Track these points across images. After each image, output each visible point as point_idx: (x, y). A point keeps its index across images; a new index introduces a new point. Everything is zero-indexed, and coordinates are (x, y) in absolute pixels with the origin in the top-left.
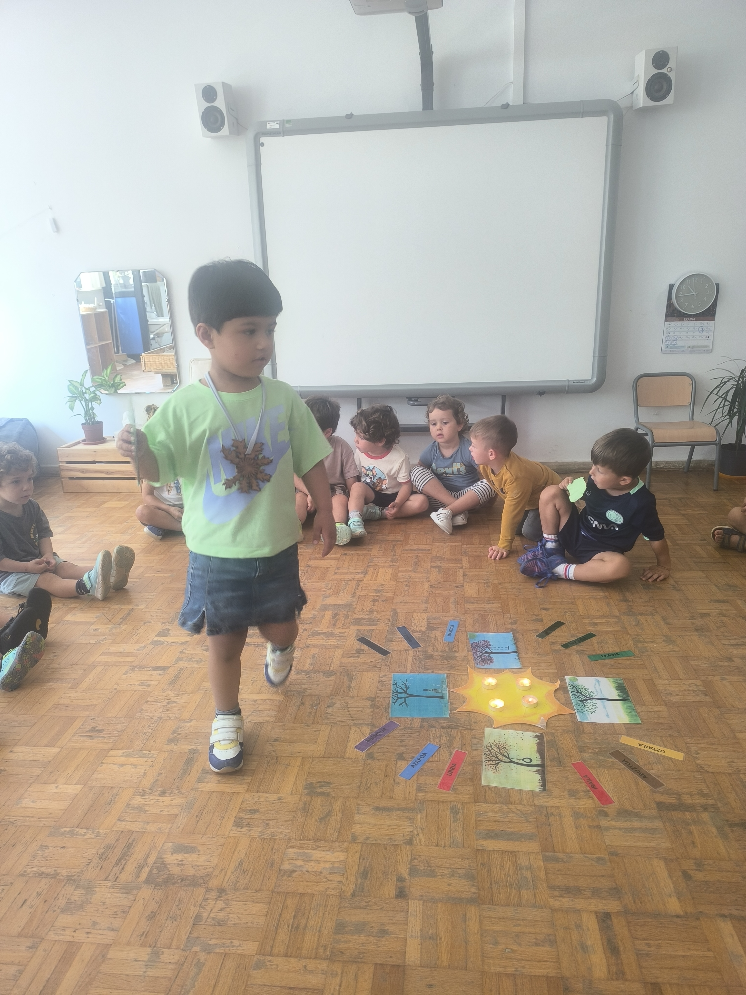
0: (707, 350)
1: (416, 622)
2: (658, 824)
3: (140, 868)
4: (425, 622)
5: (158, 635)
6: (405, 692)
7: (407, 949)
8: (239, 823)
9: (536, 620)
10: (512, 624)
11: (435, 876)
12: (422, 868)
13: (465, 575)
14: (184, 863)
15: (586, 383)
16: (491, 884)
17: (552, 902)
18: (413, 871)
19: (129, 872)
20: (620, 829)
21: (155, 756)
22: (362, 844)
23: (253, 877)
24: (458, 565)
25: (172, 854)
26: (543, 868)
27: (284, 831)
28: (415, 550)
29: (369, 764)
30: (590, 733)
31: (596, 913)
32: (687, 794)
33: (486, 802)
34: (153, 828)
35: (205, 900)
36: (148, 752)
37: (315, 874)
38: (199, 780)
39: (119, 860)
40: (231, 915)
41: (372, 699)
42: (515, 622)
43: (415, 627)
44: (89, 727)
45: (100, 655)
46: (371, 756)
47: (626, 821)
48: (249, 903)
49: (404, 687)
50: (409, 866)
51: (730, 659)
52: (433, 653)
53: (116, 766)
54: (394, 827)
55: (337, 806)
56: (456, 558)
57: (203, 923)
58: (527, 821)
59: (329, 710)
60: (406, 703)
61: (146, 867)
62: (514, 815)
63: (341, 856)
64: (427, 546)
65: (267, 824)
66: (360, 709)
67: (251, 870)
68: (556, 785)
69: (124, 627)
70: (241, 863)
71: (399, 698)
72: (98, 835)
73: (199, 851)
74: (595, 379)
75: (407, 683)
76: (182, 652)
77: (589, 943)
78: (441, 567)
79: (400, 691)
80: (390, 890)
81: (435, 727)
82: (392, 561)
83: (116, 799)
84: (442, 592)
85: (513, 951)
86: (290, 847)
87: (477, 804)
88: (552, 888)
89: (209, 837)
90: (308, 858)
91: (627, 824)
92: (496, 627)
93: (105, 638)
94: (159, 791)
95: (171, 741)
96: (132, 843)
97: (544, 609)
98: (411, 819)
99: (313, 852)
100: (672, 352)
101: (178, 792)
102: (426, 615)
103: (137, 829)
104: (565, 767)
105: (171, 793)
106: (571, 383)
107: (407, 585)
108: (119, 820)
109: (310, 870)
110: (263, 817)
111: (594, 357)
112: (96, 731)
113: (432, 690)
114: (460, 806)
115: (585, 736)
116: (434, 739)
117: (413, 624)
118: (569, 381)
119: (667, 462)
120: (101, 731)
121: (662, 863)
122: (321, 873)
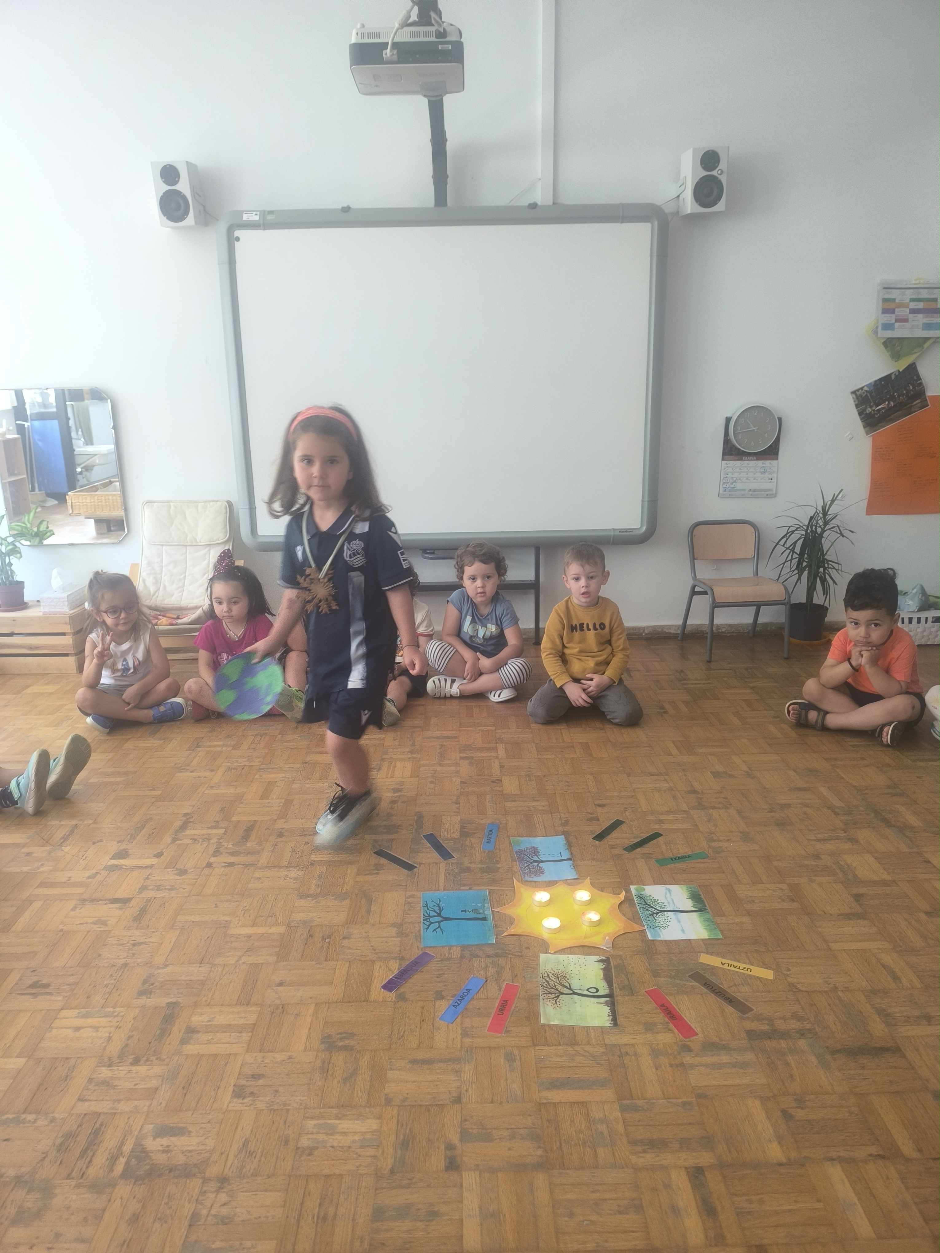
0: (770, 495)
1: (447, 827)
2: (749, 1056)
3: (113, 1159)
4: (457, 826)
5: (113, 858)
6: (439, 915)
7: (465, 1232)
8: (239, 1093)
9: (591, 820)
10: (563, 825)
11: (491, 1140)
12: (475, 1132)
13: (502, 767)
14: (171, 1148)
15: (634, 533)
16: (561, 1144)
17: (634, 1159)
18: (465, 1135)
19: (99, 1167)
20: (707, 1066)
21: (122, 1014)
22: (399, 1106)
23: (263, 1159)
24: (493, 754)
25: (154, 1139)
26: (621, 1120)
27: (299, 1098)
28: (438, 738)
29: (401, 1007)
30: (664, 953)
31: (686, 1168)
32: (780, 1018)
33: (546, 1044)
34: (125, 1107)
35: (203, 1193)
36: (112, 1010)
37: (342, 1150)
38: (183, 1042)
39: (84, 1152)
40: (238, 1210)
41: (399, 926)
42: (566, 823)
43: (446, 834)
44: (29, 982)
45: (37, 887)
46: (402, 998)
47: (713, 1056)
48: (261, 1193)
49: (437, 909)
50: (459, 1130)
51: (817, 857)
52: (469, 865)
53: (70, 1031)
54: (438, 1083)
55: (365, 1061)
56: (490, 745)
57: (201, 1222)
58: (598, 1064)
59: (346, 942)
60: (441, 929)
61: (121, 1158)
62: (582, 1058)
63: (372, 1124)
64: (453, 732)
65: (276, 1091)
66: (384, 939)
67: (260, 1150)
68: (629, 1018)
69: (66, 849)
70: (246, 1143)
71: (432, 923)
72: (53, 1120)
73: (190, 1132)
74: (644, 528)
75: (441, 903)
76: (147, 878)
77: (681, 1204)
78: (472, 758)
79: (432, 913)
80: (437, 1161)
81: (479, 957)
82: (411, 752)
83: (74, 1073)
84: (476, 789)
85: (592, 1223)
86: (308, 1118)
87: (537, 1048)
88: (633, 1142)
89: (201, 1114)
90: (331, 1131)
91: (715, 1059)
92: (544, 830)
93: (42, 865)
94: (131, 1058)
95: (141, 993)
96: (100, 1129)
97: (600, 805)
98: (458, 1072)
99: (337, 1122)
100: (731, 496)
101: (157, 1059)
102: (458, 818)
103: (105, 1110)
104: (637, 996)
105: (147, 1060)
106: (617, 533)
107: (432, 782)
108: (80, 1100)
109: (335, 1144)
110: (270, 1083)
111: (643, 501)
112: (39, 987)
113: (472, 910)
114: (516, 1052)
115: (659, 957)
116: (478, 971)
117: (442, 830)
118: (614, 530)
119: (730, 626)
120: (47, 986)
121: (757, 1103)
122: (350, 1147)
